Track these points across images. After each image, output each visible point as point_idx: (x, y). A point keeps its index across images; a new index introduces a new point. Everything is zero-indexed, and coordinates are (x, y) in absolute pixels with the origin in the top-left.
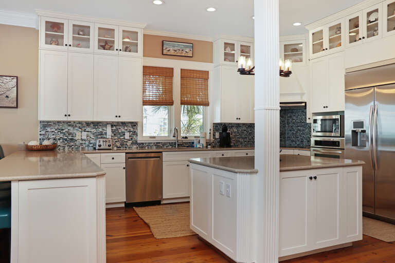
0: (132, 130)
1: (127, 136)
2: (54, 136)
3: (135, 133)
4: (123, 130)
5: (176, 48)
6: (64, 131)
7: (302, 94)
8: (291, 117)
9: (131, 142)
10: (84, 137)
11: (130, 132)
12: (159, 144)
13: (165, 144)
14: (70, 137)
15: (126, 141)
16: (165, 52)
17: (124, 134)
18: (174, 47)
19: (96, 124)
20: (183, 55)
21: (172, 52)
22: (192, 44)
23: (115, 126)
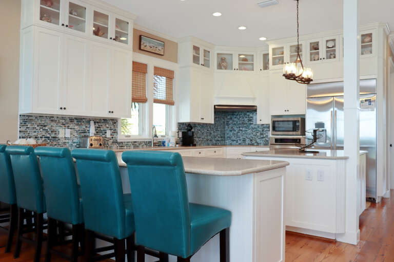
0: (112, 127)
1: (108, 134)
2: (36, 134)
3: (115, 132)
4: (105, 128)
5: (151, 45)
6: (47, 128)
7: (254, 99)
8: (231, 119)
9: (112, 141)
10: (68, 135)
11: (111, 129)
12: (135, 143)
13: (140, 143)
14: (53, 135)
15: (107, 139)
16: (142, 47)
17: (106, 133)
18: (150, 43)
19: (79, 120)
20: (157, 52)
21: (148, 49)
22: (163, 42)
23: (97, 122)
